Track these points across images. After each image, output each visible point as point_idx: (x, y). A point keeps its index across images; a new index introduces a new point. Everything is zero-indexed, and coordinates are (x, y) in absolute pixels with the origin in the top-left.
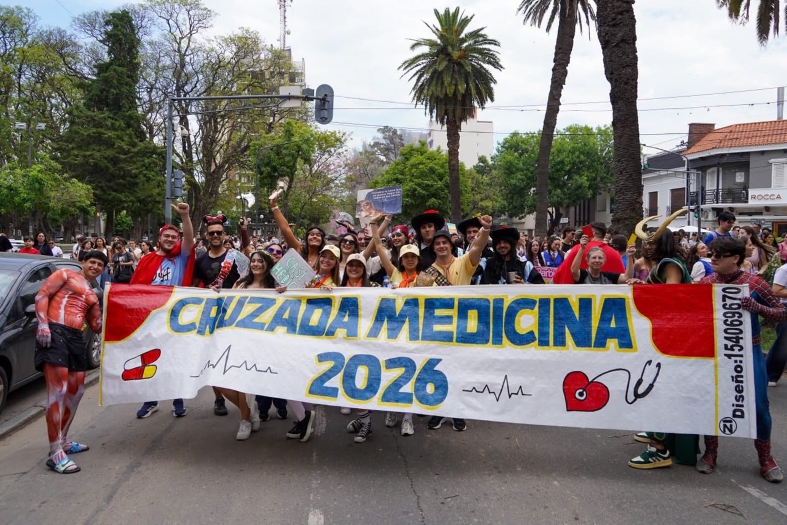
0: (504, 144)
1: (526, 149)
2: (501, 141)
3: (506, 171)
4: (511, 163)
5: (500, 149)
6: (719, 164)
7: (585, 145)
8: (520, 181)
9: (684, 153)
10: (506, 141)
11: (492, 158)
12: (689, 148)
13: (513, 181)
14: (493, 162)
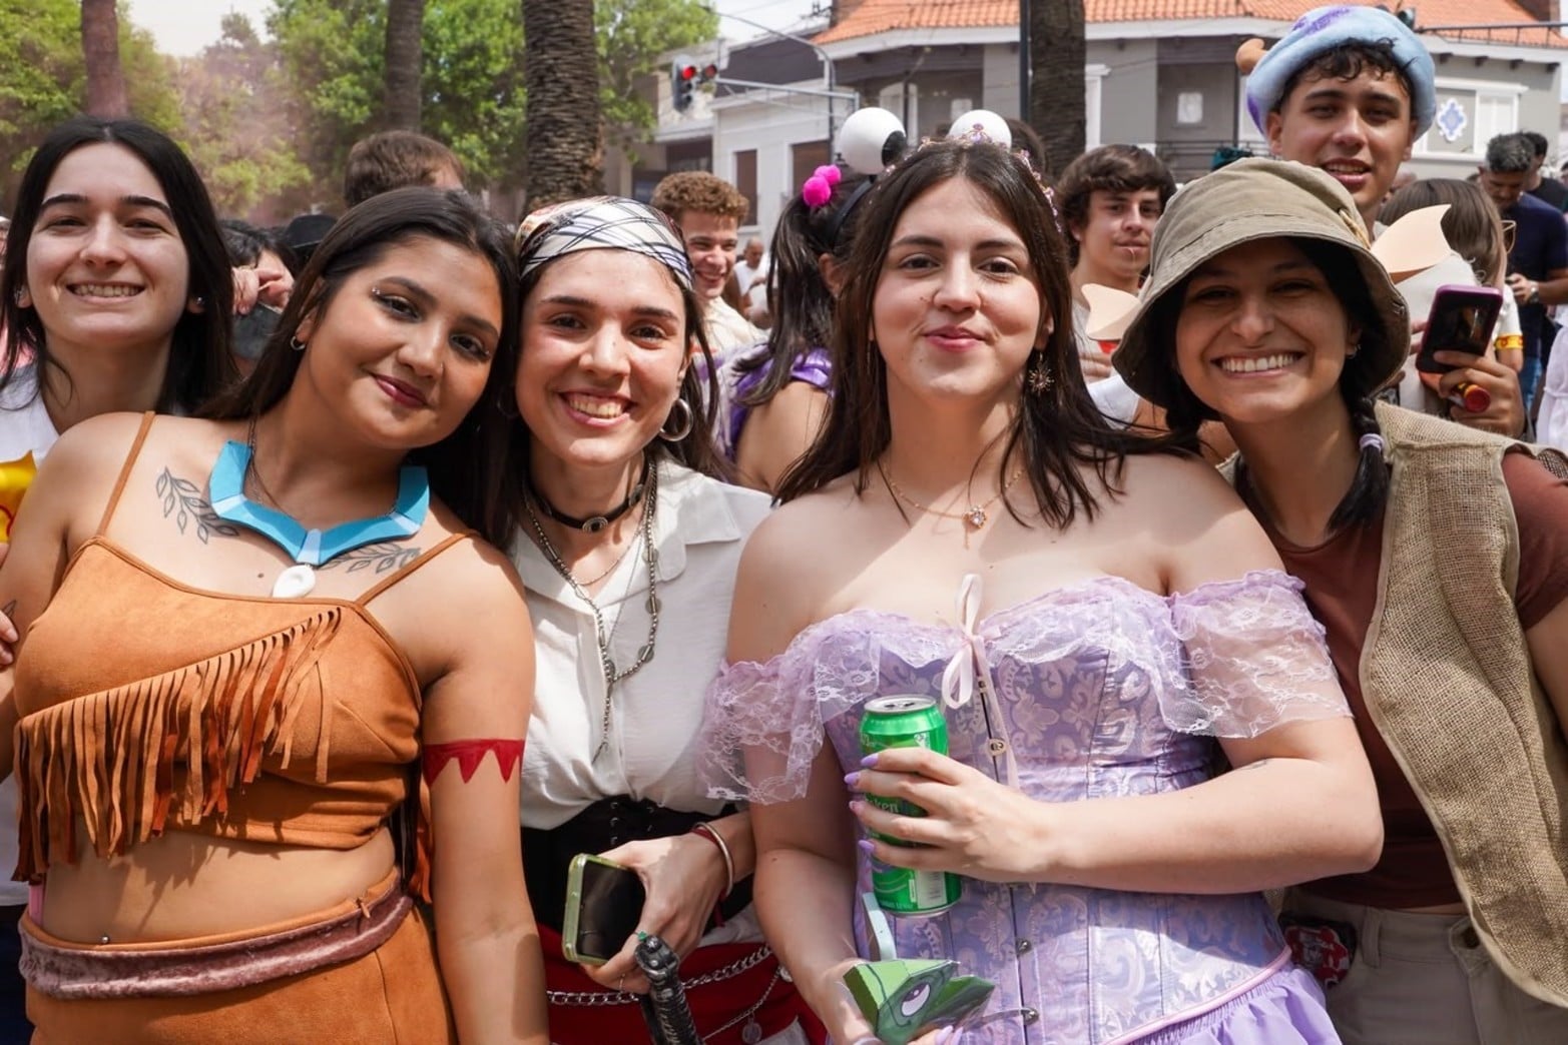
4: (320, 44)
6: (907, 73)
8: (351, 104)
9: (820, 39)
11: (269, 23)
12: (833, 24)
13: (327, 103)
14: (273, 37)
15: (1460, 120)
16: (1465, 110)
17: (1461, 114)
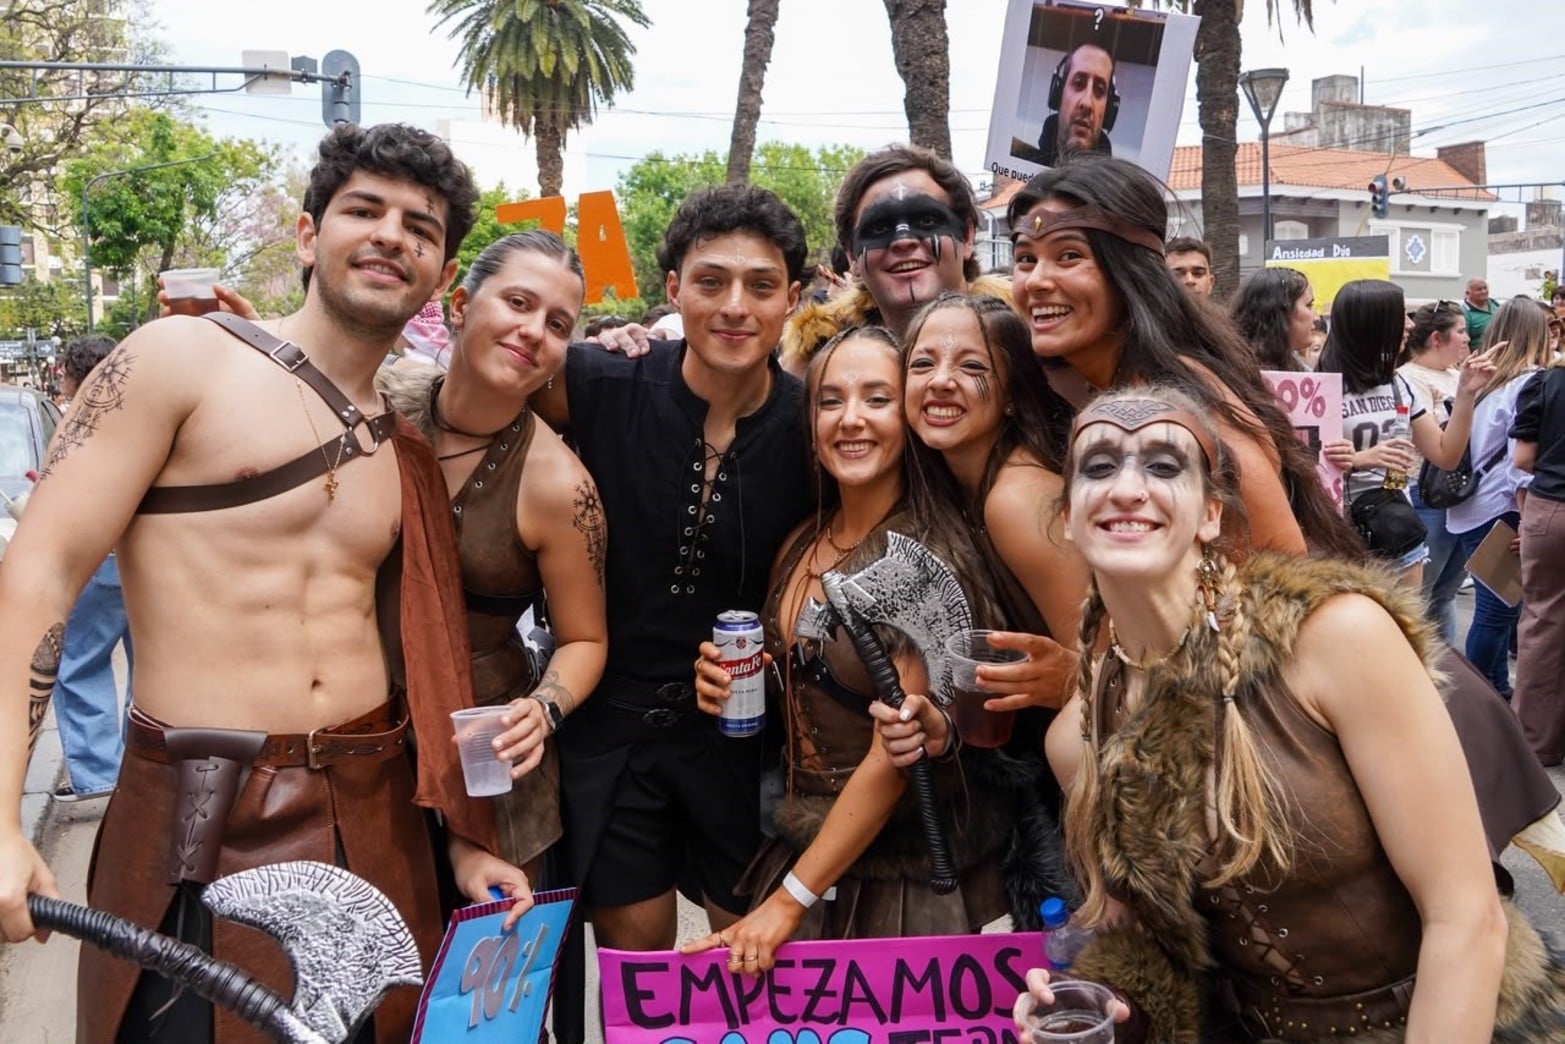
0: (634, 178)
1: (680, 190)
2: (627, 170)
3: (641, 236)
4: (651, 219)
5: (625, 187)
7: (798, 184)
9: (986, 206)
10: (637, 172)
12: (994, 196)
15: (1422, 249)
16: (1425, 243)
17: (1422, 245)
